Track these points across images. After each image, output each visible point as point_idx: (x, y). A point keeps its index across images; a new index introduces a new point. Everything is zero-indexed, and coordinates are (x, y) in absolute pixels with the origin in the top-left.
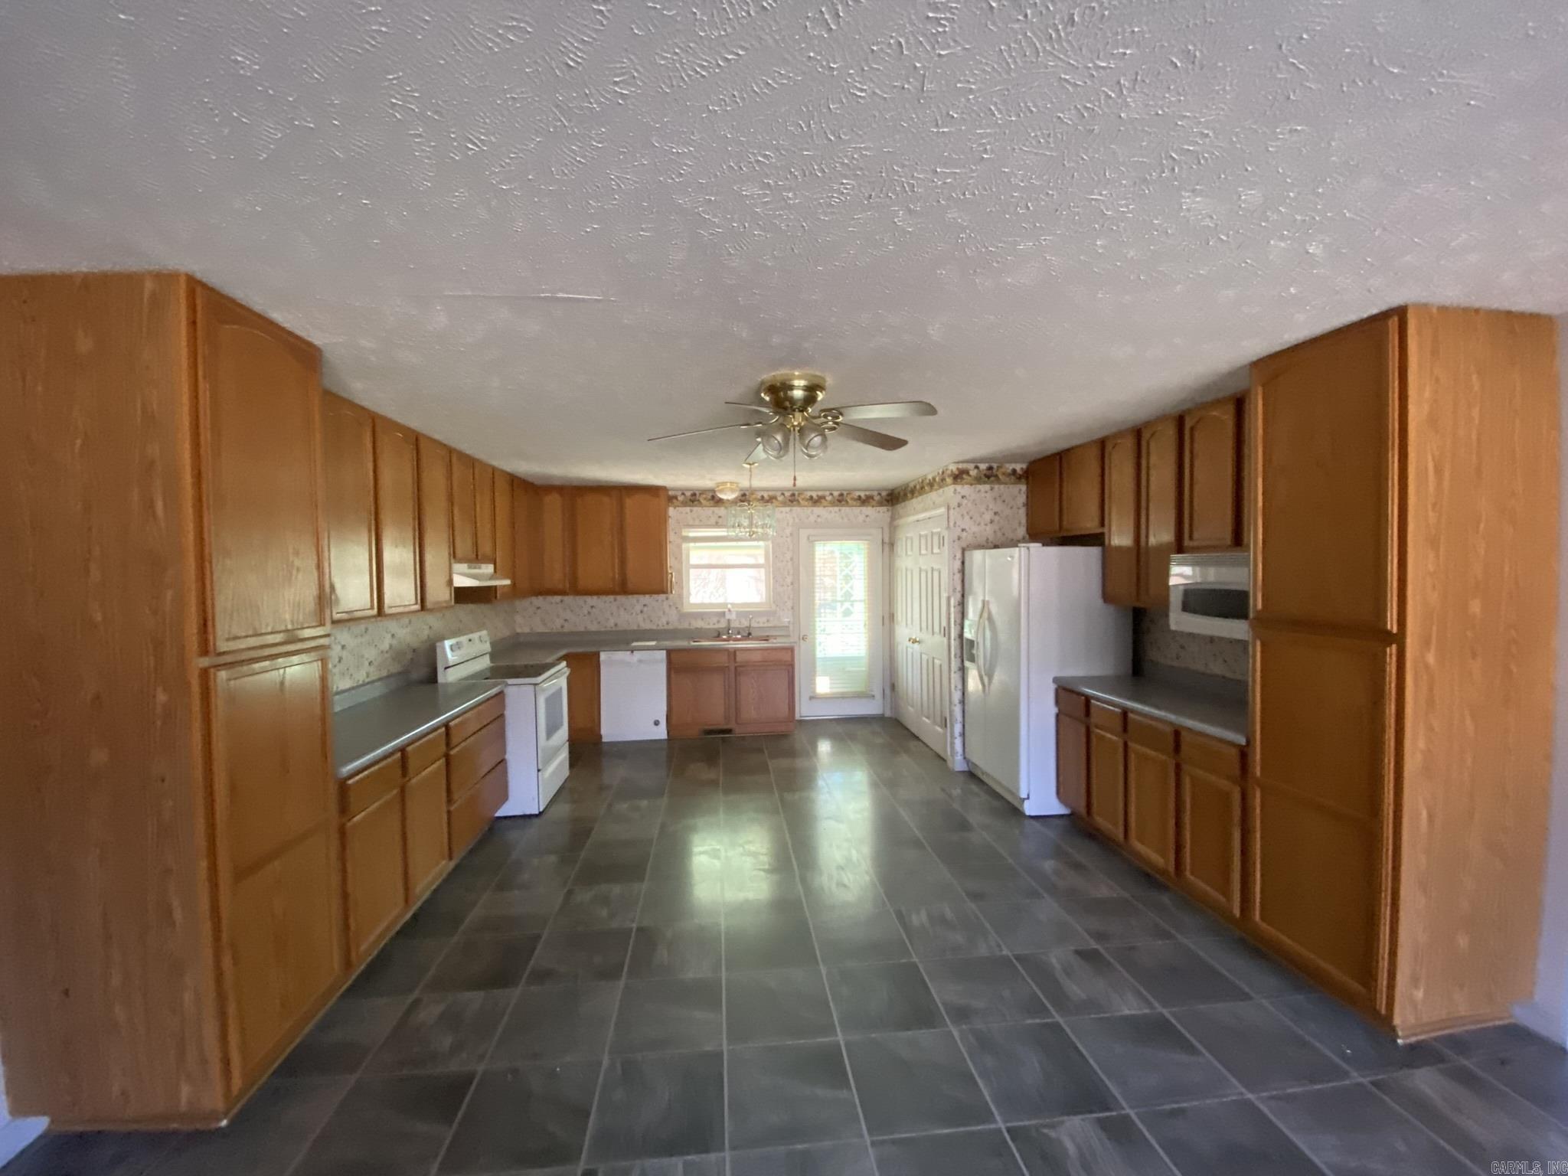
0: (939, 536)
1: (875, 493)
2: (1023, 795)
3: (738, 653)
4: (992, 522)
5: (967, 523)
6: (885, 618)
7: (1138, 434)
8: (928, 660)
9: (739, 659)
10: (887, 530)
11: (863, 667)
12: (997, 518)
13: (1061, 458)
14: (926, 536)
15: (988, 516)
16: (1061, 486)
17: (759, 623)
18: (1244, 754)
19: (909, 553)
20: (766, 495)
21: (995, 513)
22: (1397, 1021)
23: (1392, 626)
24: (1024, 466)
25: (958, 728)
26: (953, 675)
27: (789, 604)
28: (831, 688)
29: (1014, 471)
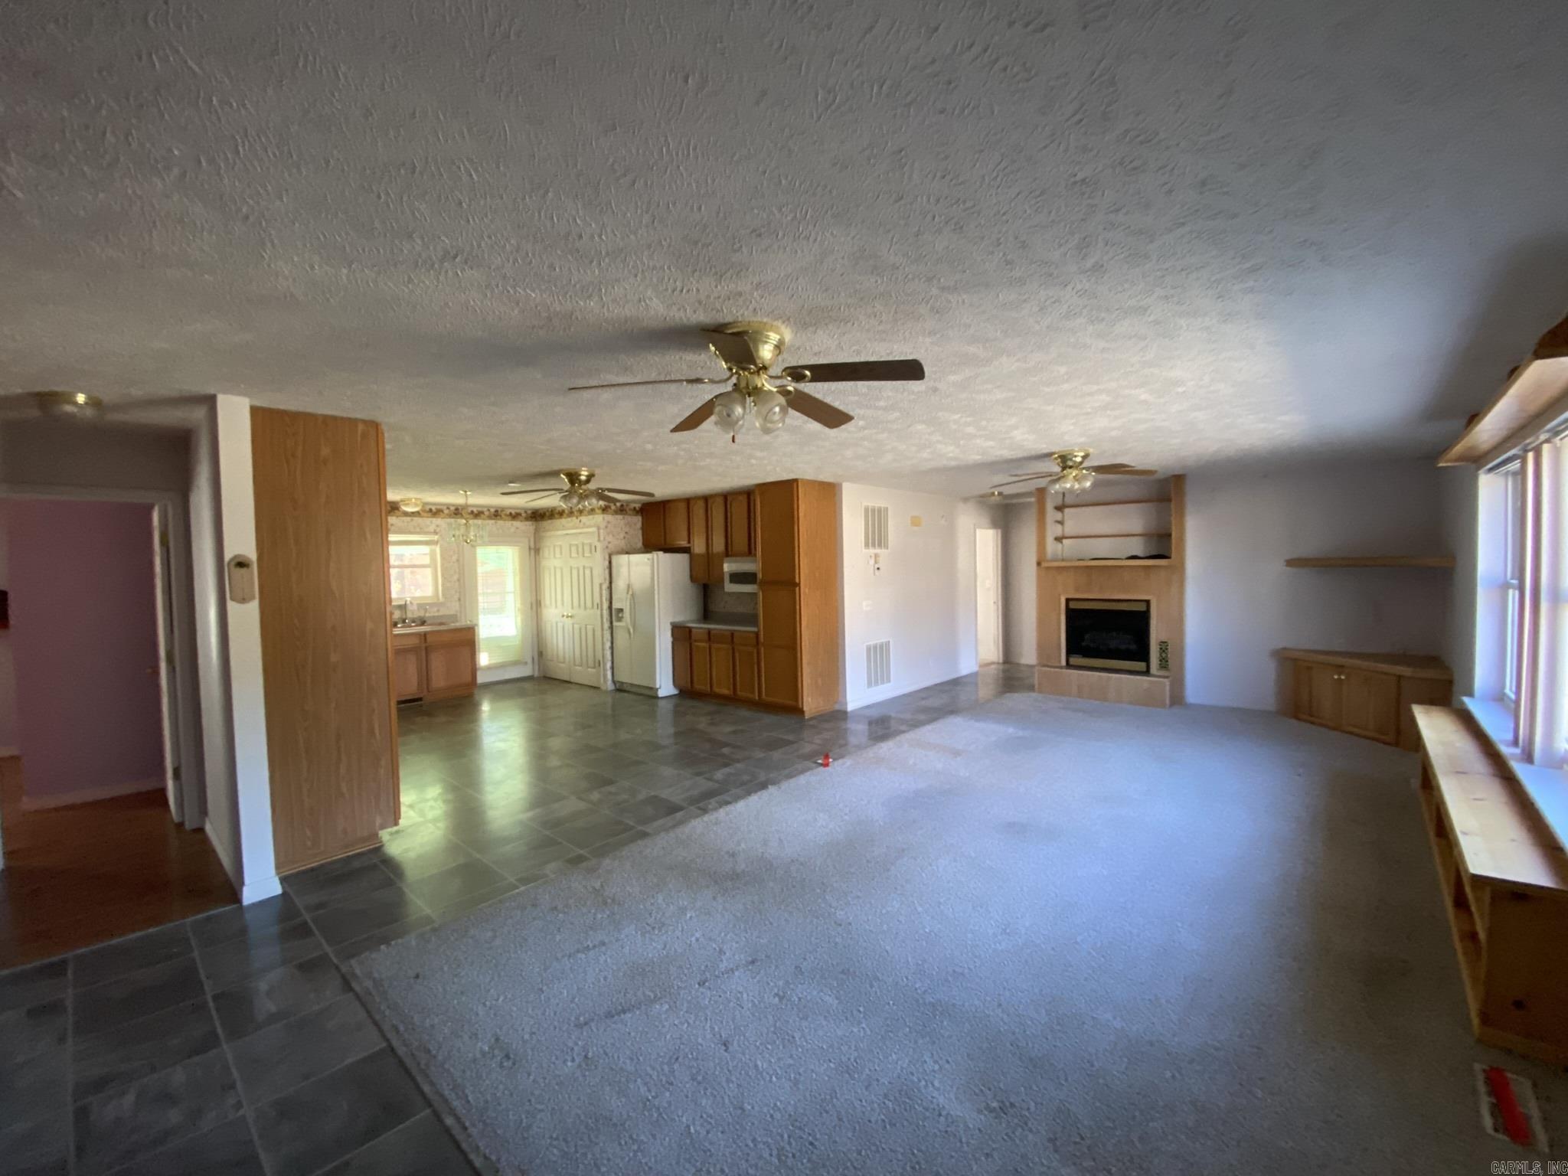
0: (591, 546)
1: (522, 512)
2: (658, 686)
3: (428, 636)
4: (624, 538)
5: (610, 538)
6: (534, 605)
7: (707, 499)
8: (580, 629)
9: (428, 640)
10: (532, 540)
11: (517, 642)
12: (627, 536)
13: (664, 507)
14: (577, 545)
15: (622, 536)
16: (664, 522)
17: (432, 613)
18: (757, 634)
19: (558, 555)
20: (434, 508)
21: (626, 533)
22: (805, 709)
23: (797, 581)
24: (640, 505)
25: (609, 665)
26: (605, 632)
27: (456, 597)
28: (489, 660)
29: (635, 508)
